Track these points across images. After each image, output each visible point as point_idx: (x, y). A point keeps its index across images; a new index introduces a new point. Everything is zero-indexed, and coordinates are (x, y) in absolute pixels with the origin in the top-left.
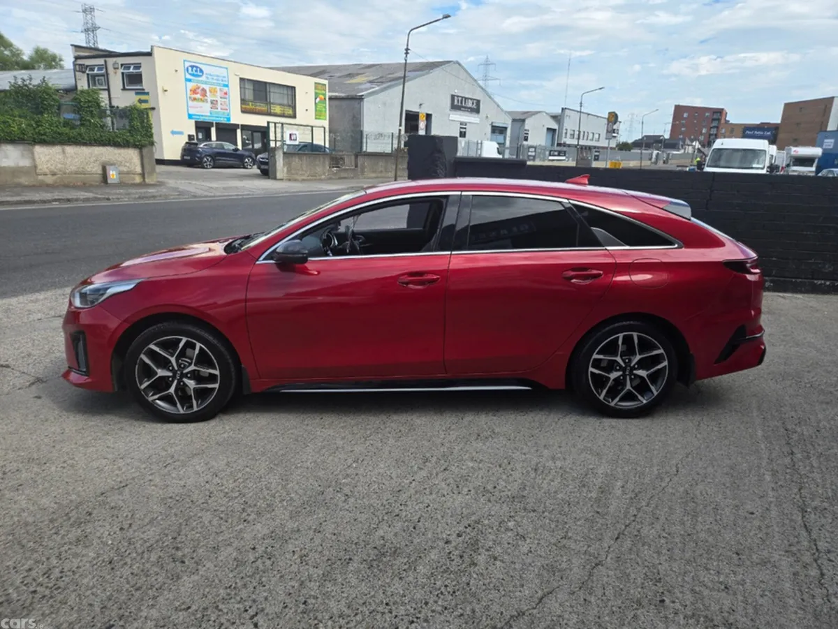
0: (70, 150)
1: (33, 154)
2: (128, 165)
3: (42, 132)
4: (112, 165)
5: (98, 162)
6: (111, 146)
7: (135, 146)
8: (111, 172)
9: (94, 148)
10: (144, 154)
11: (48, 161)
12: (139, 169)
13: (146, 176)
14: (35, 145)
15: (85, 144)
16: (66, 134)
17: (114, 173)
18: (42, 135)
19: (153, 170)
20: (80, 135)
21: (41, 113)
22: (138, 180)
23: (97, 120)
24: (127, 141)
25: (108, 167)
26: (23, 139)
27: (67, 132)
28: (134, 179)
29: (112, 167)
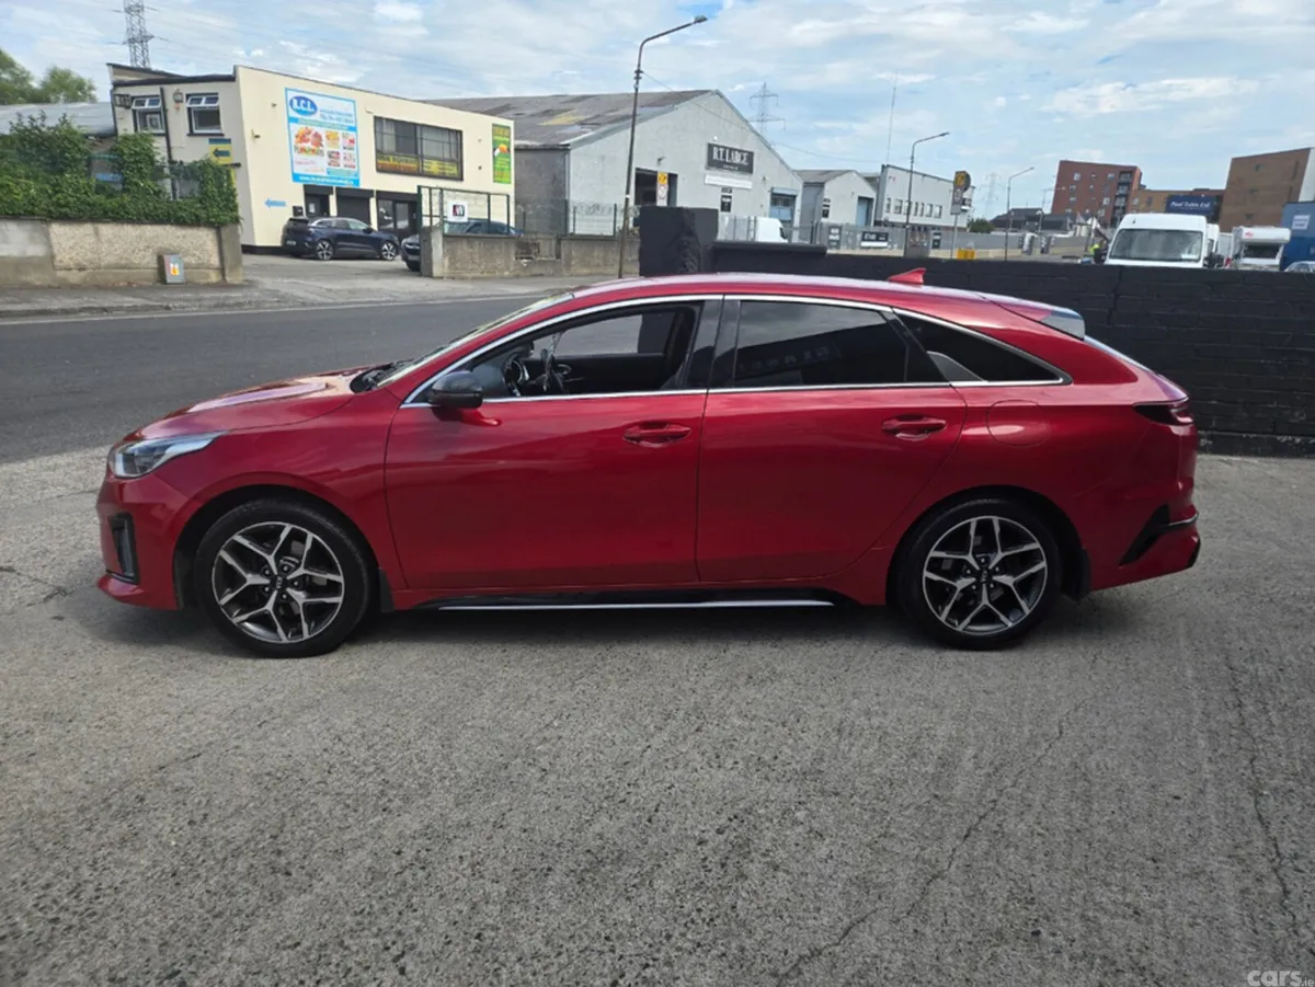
0: (107, 230)
1: (47, 235)
2: (197, 253)
3: (62, 202)
4: (173, 253)
5: (151, 250)
6: (172, 224)
7: (209, 224)
8: (172, 265)
9: (144, 227)
10: (224, 237)
11: (72, 248)
12: (215, 261)
13: (227, 272)
14: (50, 222)
15: (130, 221)
16: (101, 205)
17: (177, 266)
18: (63, 206)
19: (238, 262)
20: (123, 206)
21: (62, 172)
22: (214, 277)
23: (150, 183)
24: (197, 216)
25: (166, 257)
26: (33, 214)
27: (103, 201)
28: (208, 276)
29: (172, 258)
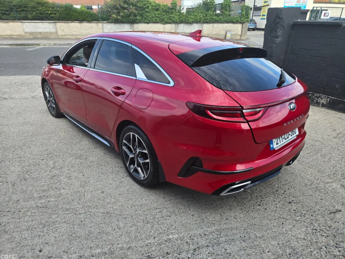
0: (216, 25)
1: (203, 27)
2: (236, 31)
3: (207, 19)
4: (229, 31)
5: (225, 30)
6: (231, 23)
7: (240, 23)
8: (228, 34)
9: (224, 24)
10: (243, 26)
11: (207, 30)
12: (240, 33)
13: (242, 36)
14: (204, 24)
15: (221, 23)
16: (215, 19)
17: (229, 34)
18: (207, 20)
19: (246, 33)
20: (220, 19)
21: (208, 11)
22: (239, 37)
23: (228, 12)
24: (238, 21)
25: (227, 32)
26: (200, 22)
27: (216, 18)
28: (237, 37)
29: (229, 32)
